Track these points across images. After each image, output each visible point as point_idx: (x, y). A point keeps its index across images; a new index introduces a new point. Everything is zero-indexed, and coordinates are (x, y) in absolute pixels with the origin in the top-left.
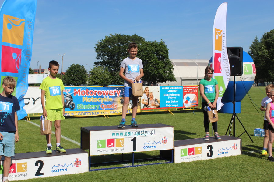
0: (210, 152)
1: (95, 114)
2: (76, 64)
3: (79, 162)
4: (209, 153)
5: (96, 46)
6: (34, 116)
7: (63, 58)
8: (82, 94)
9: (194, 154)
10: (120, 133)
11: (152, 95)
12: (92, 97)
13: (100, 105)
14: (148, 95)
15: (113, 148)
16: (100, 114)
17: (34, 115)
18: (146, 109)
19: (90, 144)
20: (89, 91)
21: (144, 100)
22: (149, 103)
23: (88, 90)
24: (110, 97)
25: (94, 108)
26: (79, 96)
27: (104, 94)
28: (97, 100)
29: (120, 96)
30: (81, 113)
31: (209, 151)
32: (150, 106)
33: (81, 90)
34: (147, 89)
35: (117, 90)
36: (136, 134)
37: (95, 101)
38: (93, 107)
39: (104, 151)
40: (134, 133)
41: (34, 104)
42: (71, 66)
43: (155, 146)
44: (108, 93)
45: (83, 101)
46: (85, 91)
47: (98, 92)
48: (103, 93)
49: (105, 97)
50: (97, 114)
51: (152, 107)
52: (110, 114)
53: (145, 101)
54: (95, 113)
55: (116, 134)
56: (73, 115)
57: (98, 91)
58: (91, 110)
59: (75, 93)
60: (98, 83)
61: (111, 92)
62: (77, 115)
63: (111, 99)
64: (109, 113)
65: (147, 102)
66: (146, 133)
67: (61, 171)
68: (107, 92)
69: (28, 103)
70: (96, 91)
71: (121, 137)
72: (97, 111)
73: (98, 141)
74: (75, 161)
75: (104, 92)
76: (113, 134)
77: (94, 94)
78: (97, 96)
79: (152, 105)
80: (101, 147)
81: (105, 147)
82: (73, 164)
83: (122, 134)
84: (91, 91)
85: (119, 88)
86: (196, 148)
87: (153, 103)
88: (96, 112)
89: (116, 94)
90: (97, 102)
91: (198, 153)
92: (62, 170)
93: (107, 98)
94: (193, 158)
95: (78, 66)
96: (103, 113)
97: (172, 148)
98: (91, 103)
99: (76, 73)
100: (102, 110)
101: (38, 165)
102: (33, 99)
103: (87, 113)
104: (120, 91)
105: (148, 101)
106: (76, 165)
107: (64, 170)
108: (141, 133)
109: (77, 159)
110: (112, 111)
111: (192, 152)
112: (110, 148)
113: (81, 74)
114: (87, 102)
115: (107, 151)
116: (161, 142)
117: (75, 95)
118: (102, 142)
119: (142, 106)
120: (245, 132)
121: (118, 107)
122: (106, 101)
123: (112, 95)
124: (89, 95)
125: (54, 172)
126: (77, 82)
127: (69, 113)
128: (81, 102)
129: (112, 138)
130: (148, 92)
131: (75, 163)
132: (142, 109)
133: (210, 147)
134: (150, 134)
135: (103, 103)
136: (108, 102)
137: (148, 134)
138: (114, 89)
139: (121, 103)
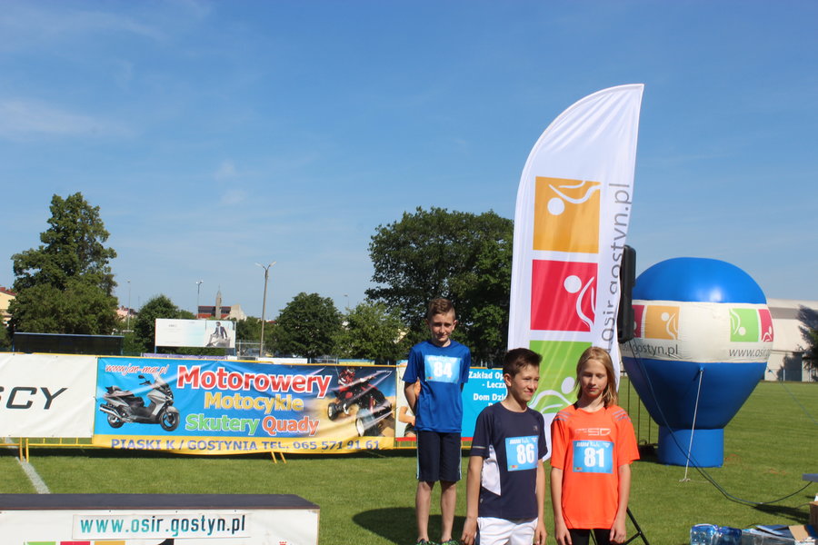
1: (243, 448)
2: (309, 294)
6: (44, 445)
7: (269, 274)
8: (204, 383)
10: (110, 522)
12: (237, 395)
13: (261, 422)
16: (260, 449)
17: (46, 442)
20: (226, 375)
21: (407, 409)
23: (224, 372)
24: (295, 395)
25: (241, 428)
26: (193, 387)
27: (276, 386)
28: (253, 403)
29: (327, 395)
30: (196, 444)
33: (203, 369)
35: (319, 374)
36: (172, 529)
37: (244, 407)
38: (239, 424)
40: (166, 524)
41: (47, 406)
42: (296, 299)
44: (288, 384)
45: (207, 405)
46: (216, 374)
47: (257, 380)
49: (278, 396)
50: (248, 448)
52: (292, 450)
53: (411, 415)
54: (243, 445)
55: (95, 523)
56: (170, 448)
57: (256, 376)
58: (231, 434)
59: (181, 379)
60: (368, 353)
61: (300, 381)
62: (185, 450)
63: (300, 403)
64: (289, 446)
66: (211, 527)
68: (285, 380)
69: (30, 404)
70: (251, 374)
71: (117, 536)
72: (250, 440)
75: (277, 380)
76: (86, 525)
77: (243, 384)
78: (254, 392)
83: (117, 524)
84: (233, 375)
85: (327, 370)
88: (246, 442)
89: (316, 389)
90: (253, 410)
93: (284, 399)
95: (315, 299)
96: (268, 446)
98: (233, 413)
99: (309, 321)
100: (266, 435)
102: (45, 391)
103: (216, 445)
104: (328, 379)
108: (190, 526)
110: (301, 441)
113: (323, 325)
114: (218, 410)
117: (181, 385)
120: (636, 536)
121: (319, 428)
122: (281, 408)
123: (303, 389)
124: (228, 387)
126: (311, 346)
127: (158, 442)
128: (200, 409)
129: (81, 537)
132: (399, 439)
134: (226, 529)
135: (272, 414)
136: (288, 412)
137: (219, 529)
138: (309, 373)
139: (330, 418)
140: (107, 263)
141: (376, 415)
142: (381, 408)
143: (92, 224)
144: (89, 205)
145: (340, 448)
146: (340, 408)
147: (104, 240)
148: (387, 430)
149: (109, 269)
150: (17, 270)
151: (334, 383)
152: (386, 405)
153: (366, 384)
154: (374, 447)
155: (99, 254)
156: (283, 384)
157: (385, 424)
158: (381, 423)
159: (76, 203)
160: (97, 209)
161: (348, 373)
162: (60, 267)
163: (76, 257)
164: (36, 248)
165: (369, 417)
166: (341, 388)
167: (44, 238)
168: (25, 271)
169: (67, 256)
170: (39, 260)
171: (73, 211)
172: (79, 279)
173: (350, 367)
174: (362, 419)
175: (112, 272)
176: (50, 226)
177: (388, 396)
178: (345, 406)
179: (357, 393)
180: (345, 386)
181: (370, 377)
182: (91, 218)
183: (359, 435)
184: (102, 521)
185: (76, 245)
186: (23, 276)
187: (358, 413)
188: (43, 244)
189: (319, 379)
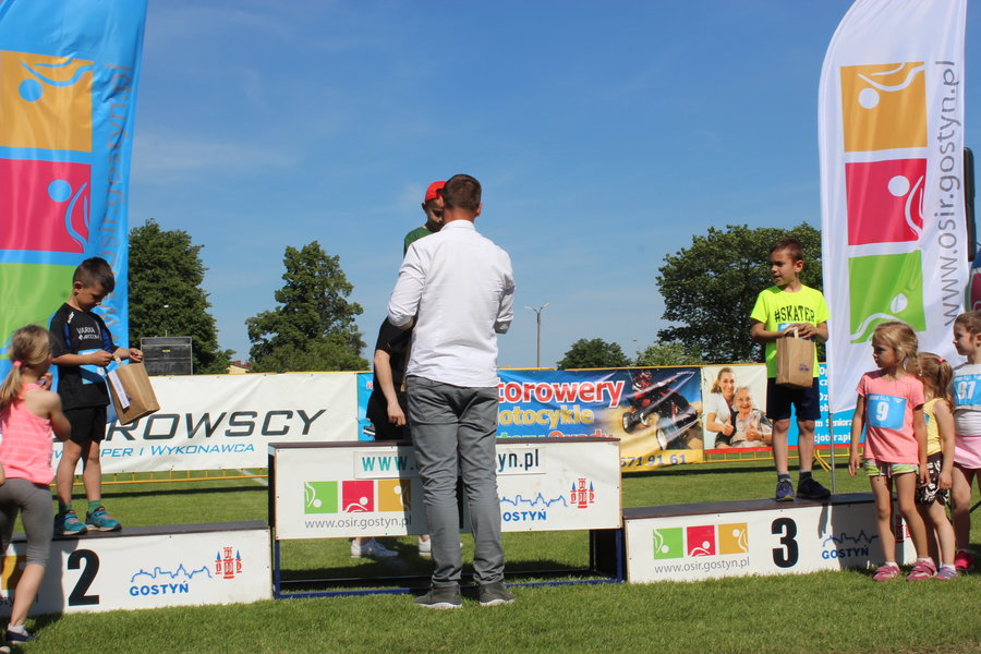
0: (785, 547)
2: (590, 340)
3: (235, 562)
4: (782, 549)
5: (661, 274)
9: (712, 551)
11: (748, 399)
12: (516, 408)
14: (732, 397)
15: (367, 516)
18: (722, 451)
19: (277, 495)
20: (502, 386)
21: (715, 416)
22: (735, 431)
24: (584, 406)
27: (560, 396)
28: (536, 417)
29: (620, 403)
31: (783, 541)
32: (739, 442)
34: (725, 375)
35: (609, 379)
37: (525, 421)
39: (331, 524)
42: (575, 346)
43: (540, 514)
44: (574, 392)
47: (538, 390)
48: (558, 393)
49: (564, 407)
51: (748, 445)
53: (721, 423)
55: (377, 460)
57: (537, 386)
61: (587, 388)
63: (589, 414)
65: (728, 423)
66: (502, 463)
67: (164, 592)
68: (571, 389)
69: (286, 429)
70: (530, 384)
73: (306, 488)
74: (219, 557)
75: (561, 389)
76: (368, 463)
77: (522, 396)
78: (536, 405)
79: (748, 434)
80: (321, 510)
81: (336, 512)
82: (213, 569)
84: (510, 386)
85: (618, 375)
86: (720, 526)
87: (752, 427)
89: (606, 397)
90: (536, 425)
91: (733, 546)
92: (168, 589)
93: (571, 411)
94: (709, 566)
95: (598, 345)
97: (615, 524)
98: (514, 430)
101: (78, 567)
102: (302, 413)
104: (619, 385)
105: (733, 423)
106: (223, 571)
107: (178, 588)
109: (228, 550)
111: (706, 545)
112: (358, 516)
115: (342, 524)
116: (568, 499)
118: (321, 489)
119: (710, 439)
122: (568, 421)
123: (592, 398)
124: (506, 399)
125: (137, 593)
129: (364, 475)
130: (732, 389)
131: (219, 566)
132: (708, 451)
133: (784, 528)
134: (518, 464)
135: (558, 429)
136: (577, 425)
137: (510, 465)
138: (597, 379)
139: (625, 430)
140: (353, 320)
141: (680, 424)
142: (685, 416)
143: (332, 276)
144: (326, 255)
145: (640, 464)
146: (636, 418)
147: (347, 295)
148: (694, 442)
149: (356, 328)
150: (253, 335)
151: (628, 389)
152: (691, 411)
153: (665, 389)
154: (680, 461)
155: (343, 311)
156: (568, 392)
157: (691, 434)
158: (686, 433)
159: (312, 254)
160: (337, 258)
161: (644, 377)
162: (300, 329)
163: (317, 316)
164: (272, 310)
165: (671, 427)
166: (636, 394)
167: (280, 297)
168: (262, 337)
169: (306, 315)
170: (276, 323)
171: (311, 263)
172: (322, 341)
173: (645, 370)
174: (663, 430)
175: (360, 331)
176: (285, 283)
177: (692, 401)
178: (642, 415)
179: (655, 400)
180: (641, 392)
181: (669, 380)
182: (331, 270)
183: (661, 449)
184: (385, 459)
185: (316, 302)
186: (259, 343)
187: (658, 423)
188: (279, 304)
189: (610, 385)
